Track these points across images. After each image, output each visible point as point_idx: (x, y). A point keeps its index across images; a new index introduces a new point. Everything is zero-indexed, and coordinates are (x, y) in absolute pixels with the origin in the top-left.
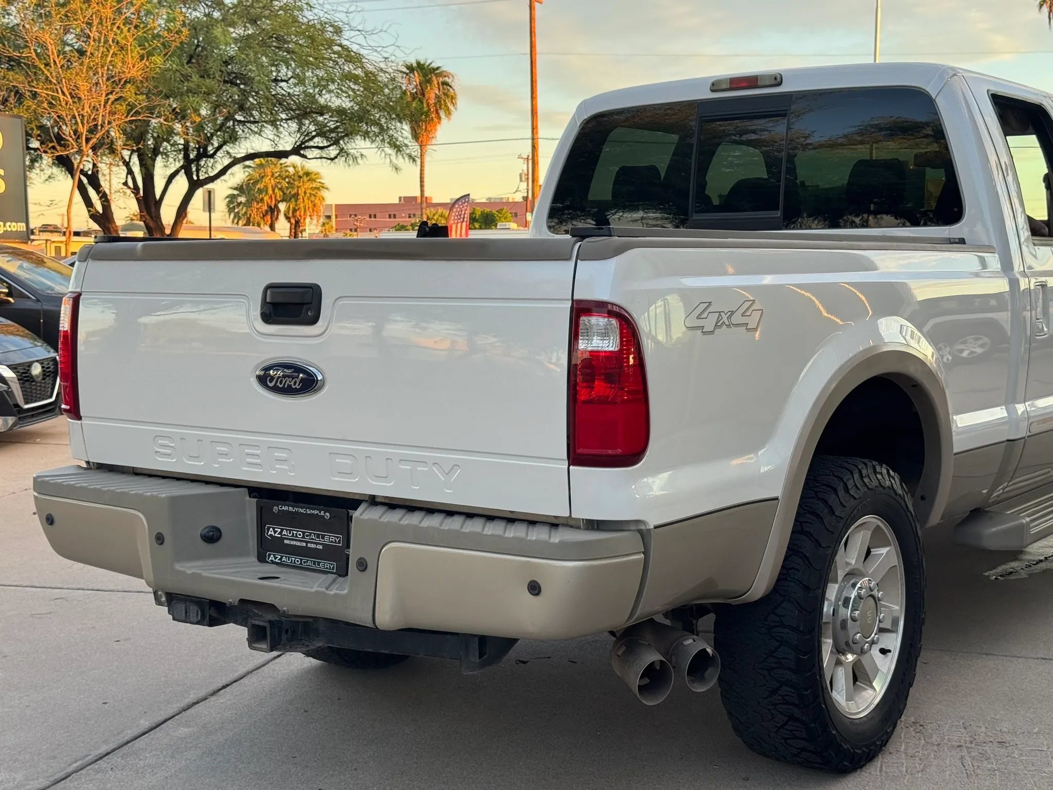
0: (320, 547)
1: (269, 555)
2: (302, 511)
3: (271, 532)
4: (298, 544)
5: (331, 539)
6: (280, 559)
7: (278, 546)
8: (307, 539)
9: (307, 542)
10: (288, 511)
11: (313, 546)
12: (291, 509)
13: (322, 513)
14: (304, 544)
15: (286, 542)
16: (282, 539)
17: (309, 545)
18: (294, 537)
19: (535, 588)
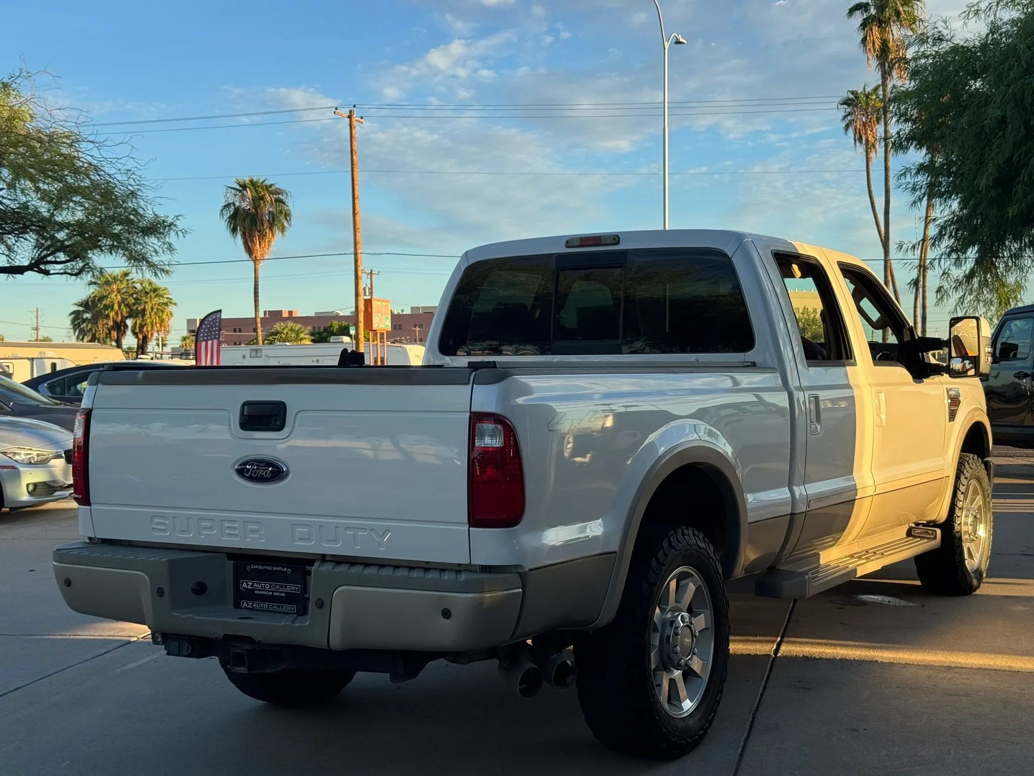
0: (284, 595)
1: (243, 603)
2: (269, 568)
3: (245, 585)
4: (266, 593)
5: (292, 588)
6: (252, 605)
7: (250, 595)
8: (273, 589)
9: (273, 592)
10: (258, 569)
11: (278, 594)
12: (260, 567)
13: (285, 569)
14: (271, 593)
15: (256, 592)
16: (253, 590)
17: (275, 594)
18: (263, 587)
19: (447, 614)
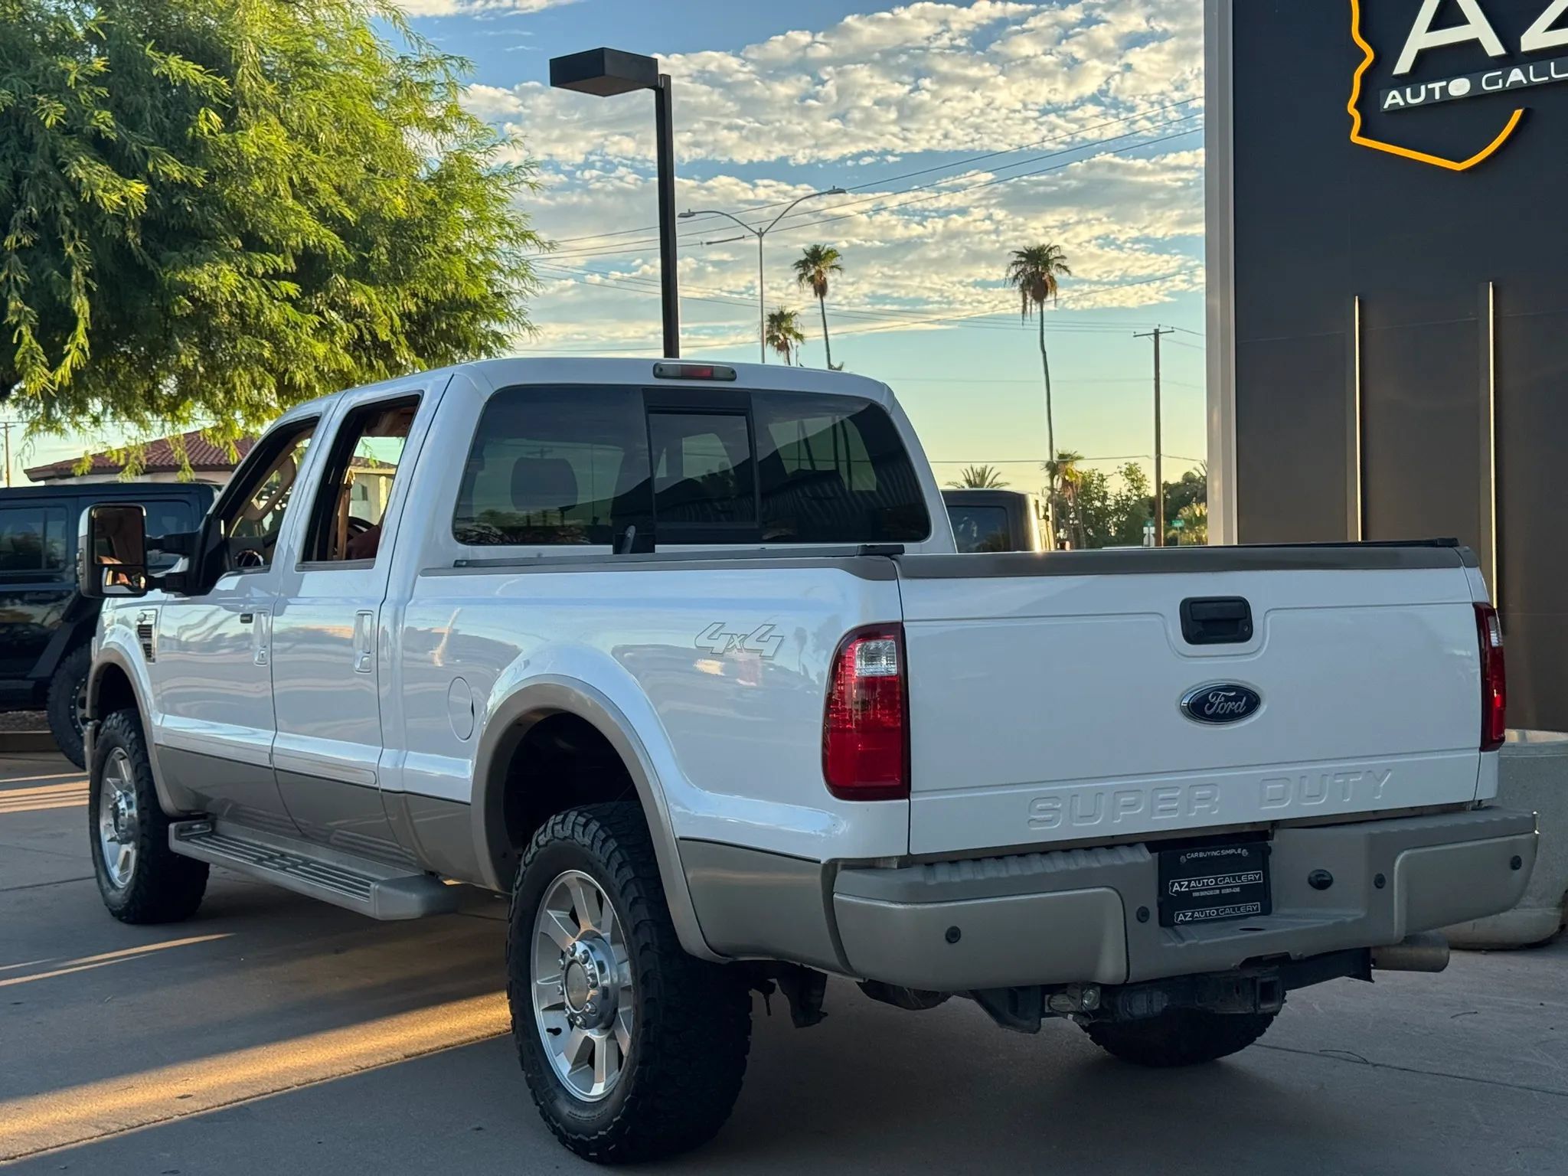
0: (1238, 890)
1: (1178, 915)
2: (1216, 853)
3: (1176, 887)
4: (1211, 893)
5: (1251, 877)
6: (1192, 916)
7: (1187, 901)
8: (1221, 884)
9: (1220, 889)
10: (1198, 859)
11: (1228, 891)
12: (1201, 855)
13: (1239, 851)
14: (1218, 892)
15: (1196, 894)
16: (1190, 893)
17: (1223, 891)
18: (1204, 885)
